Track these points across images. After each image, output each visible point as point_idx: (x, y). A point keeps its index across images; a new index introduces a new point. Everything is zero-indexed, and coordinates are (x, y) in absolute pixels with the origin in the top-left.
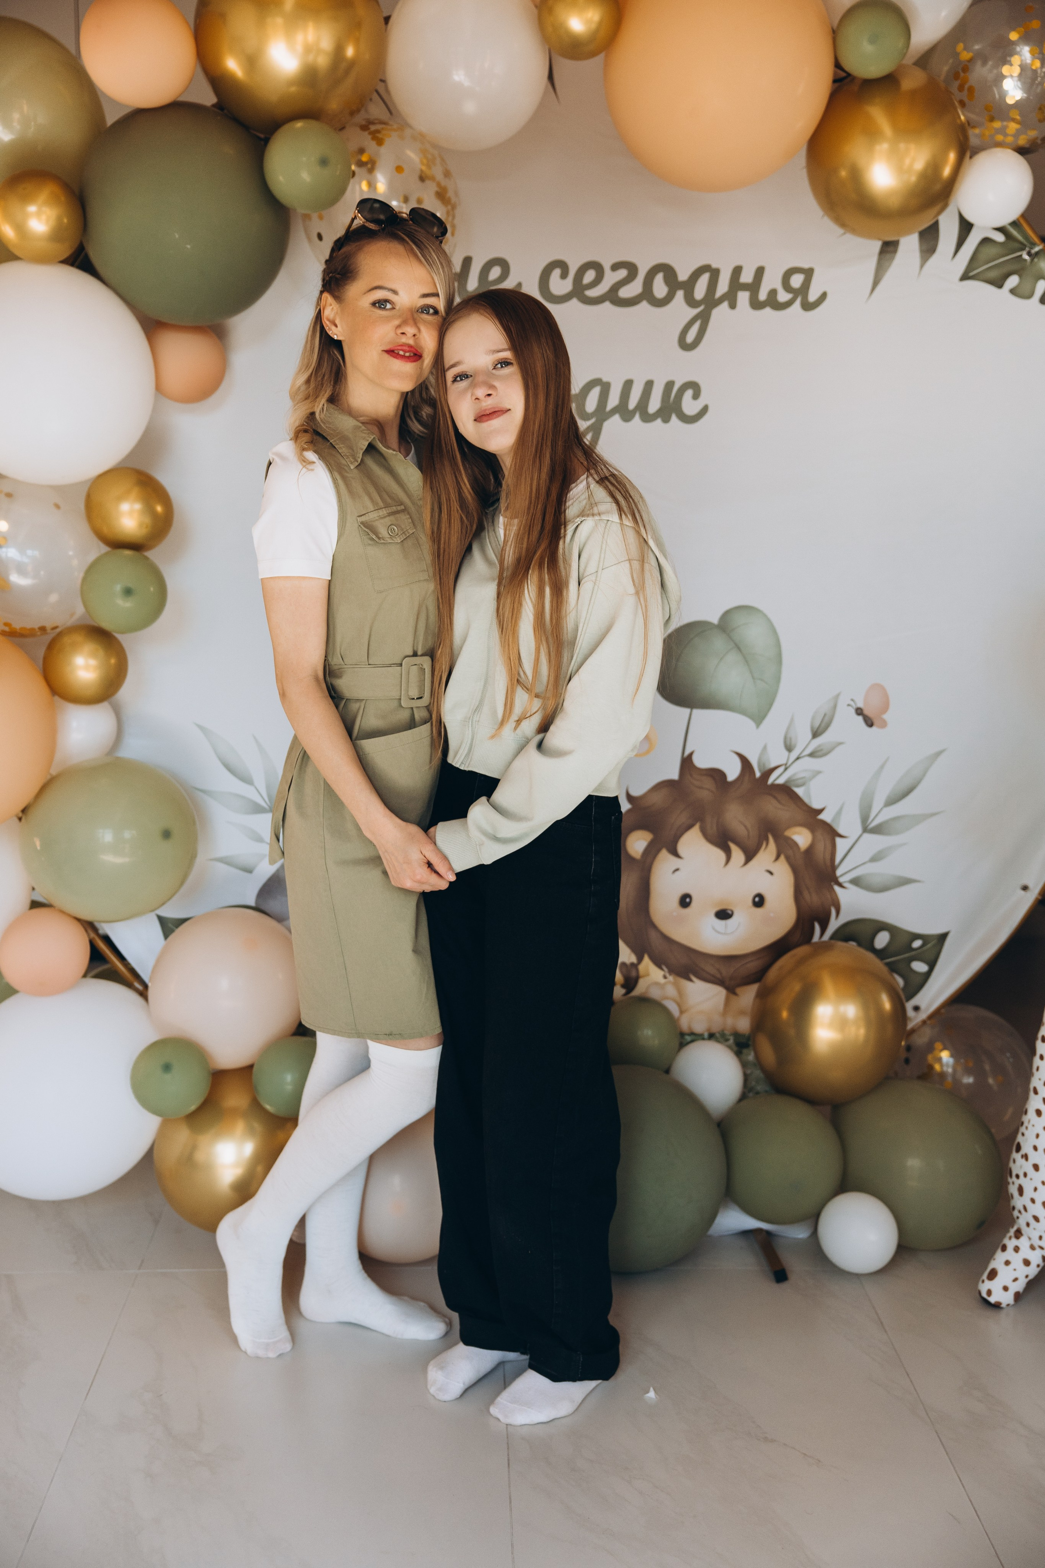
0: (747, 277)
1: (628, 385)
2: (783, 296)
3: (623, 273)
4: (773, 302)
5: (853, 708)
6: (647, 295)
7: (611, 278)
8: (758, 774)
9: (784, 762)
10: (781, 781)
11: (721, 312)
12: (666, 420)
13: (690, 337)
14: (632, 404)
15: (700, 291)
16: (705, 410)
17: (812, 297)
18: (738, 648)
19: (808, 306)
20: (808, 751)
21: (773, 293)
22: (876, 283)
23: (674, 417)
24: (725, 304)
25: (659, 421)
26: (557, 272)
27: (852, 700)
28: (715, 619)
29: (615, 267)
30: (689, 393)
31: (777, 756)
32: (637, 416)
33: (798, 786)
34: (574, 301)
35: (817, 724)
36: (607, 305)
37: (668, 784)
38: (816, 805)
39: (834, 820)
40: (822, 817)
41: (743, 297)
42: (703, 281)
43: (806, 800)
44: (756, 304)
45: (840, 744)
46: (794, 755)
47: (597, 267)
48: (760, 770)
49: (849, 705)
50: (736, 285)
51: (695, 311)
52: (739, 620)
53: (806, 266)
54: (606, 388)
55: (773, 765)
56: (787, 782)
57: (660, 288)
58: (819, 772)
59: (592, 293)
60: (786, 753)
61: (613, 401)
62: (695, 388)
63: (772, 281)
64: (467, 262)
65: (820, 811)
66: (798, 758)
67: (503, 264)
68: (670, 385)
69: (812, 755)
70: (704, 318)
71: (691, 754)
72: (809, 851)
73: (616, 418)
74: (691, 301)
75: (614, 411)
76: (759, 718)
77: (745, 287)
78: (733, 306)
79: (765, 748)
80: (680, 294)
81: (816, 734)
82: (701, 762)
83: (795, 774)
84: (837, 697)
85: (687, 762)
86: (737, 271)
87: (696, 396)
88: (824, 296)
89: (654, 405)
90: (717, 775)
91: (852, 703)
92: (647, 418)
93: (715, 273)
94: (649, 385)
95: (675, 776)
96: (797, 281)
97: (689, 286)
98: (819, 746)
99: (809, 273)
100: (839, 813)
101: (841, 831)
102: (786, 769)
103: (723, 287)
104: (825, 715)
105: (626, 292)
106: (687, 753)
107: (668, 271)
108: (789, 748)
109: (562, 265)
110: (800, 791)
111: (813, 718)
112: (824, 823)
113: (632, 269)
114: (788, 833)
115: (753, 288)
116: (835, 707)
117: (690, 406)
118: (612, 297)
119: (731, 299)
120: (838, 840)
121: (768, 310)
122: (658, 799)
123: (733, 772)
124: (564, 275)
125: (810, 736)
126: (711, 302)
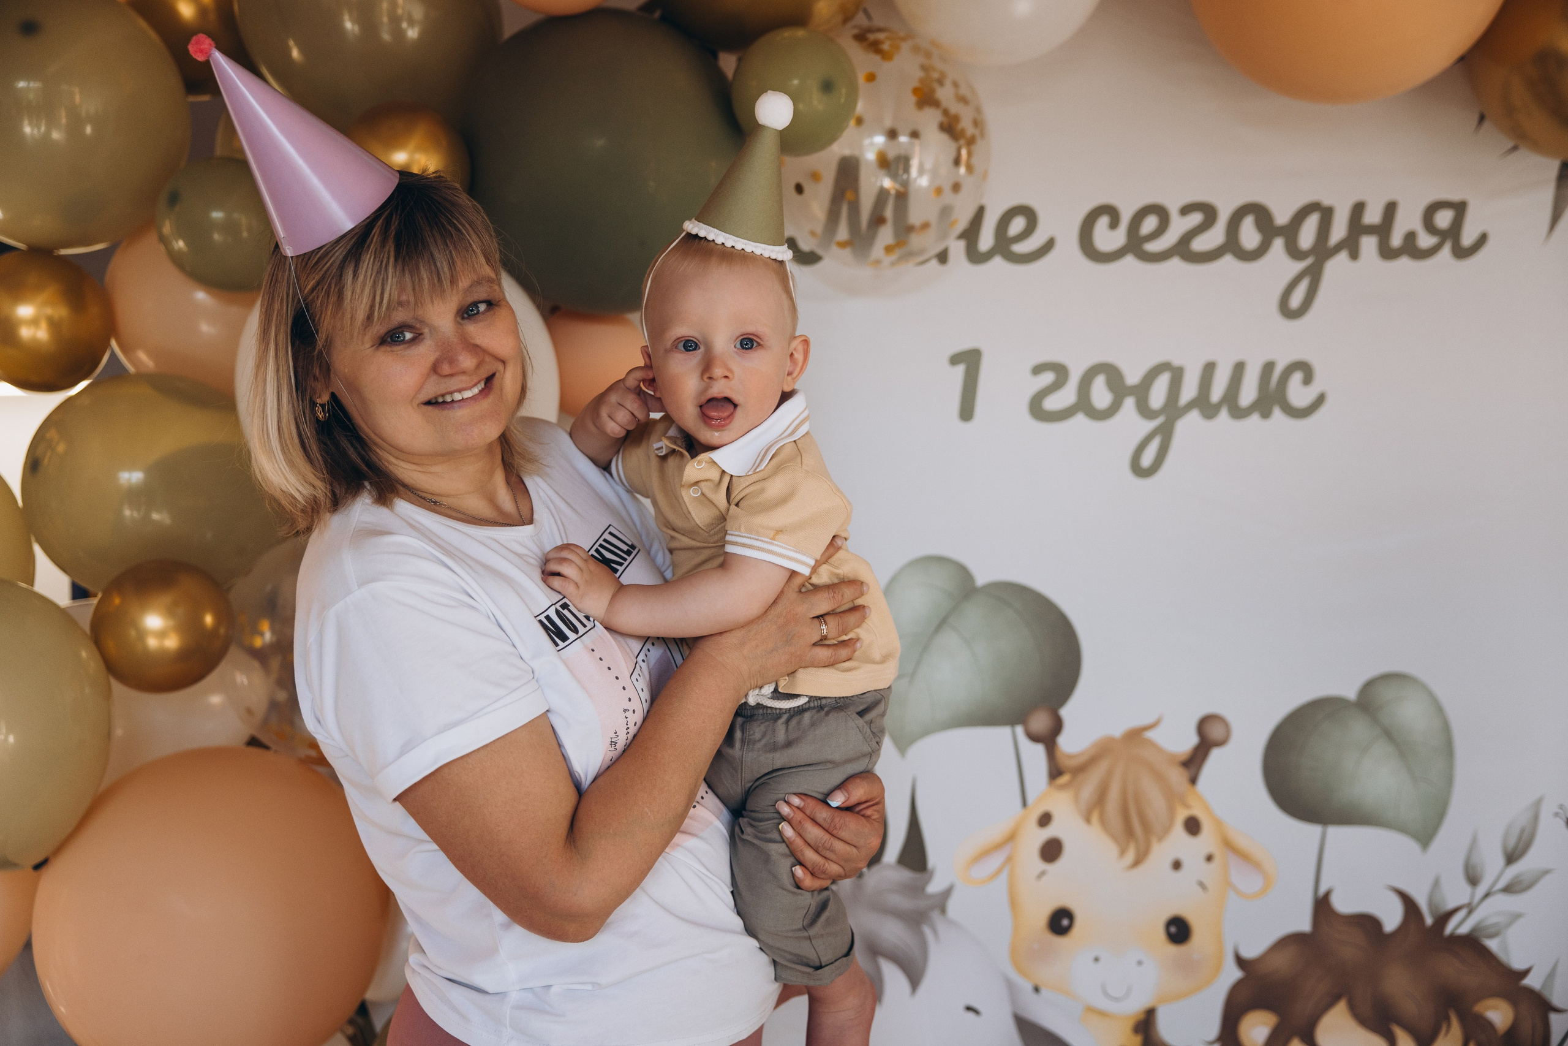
0: (1373, 216)
1: (1209, 369)
2: (1425, 241)
3: (1196, 218)
4: (1410, 248)
5: (1562, 819)
6: (1232, 246)
7: (1179, 226)
8: (1429, 921)
9: (1465, 900)
10: (1464, 930)
11: (1337, 266)
12: (1266, 415)
13: (1296, 300)
14: (1217, 392)
15: (1307, 237)
16: (1320, 400)
17: (1468, 238)
18: (1389, 734)
19: (1461, 253)
20: (1501, 884)
21: (1411, 237)
22: (1555, 218)
23: (1277, 413)
24: (1343, 256)
25: (1255, 418)
26: (1103, 221)
27: (1561, 807)
28: (1351, 693)
29: (1186, 210)
30: (1297, 377)
31: (1455, 894)
32: (1224, 414)
33: (1491, 936)
34: (1129, 260)
35: (1512, 842)
36: (1176, 262)
37: (1294, 939)
38: (1517, 963)
39: (1544, 985)
40: (1527, 981)
41: (1369, 244)
42: (1310, 226)
43: (1502, 956)
44: (1387, 253)
45: (1546, 872)
46: (1481, 890)
47: (1160, 211)
48: (1432, 912)
49: (1556, 815)
50: (1357, 227)
51: (1300, 266)
52: (1387, 693)
53: (1455, 197)
54: (1177, 375)
55: (1450, 905)
56: (1474, 930)
57: (1250, 237)
58: (1517, 916)
59: (1152, 247)
60: (1467, 889)
61: (1189, 391)
62: (1306, 369)
63: (1408, 220)
64: (980, 213)
65: (1525, 973)
66: (1487, 895)
67: (1029, 214)
68: (1269, 367)
69: (1508, 889)
70: (1314, 274)
71: (1327, 895)
72: (1512, 1033)
73: (1194, 415)
74: (1294, 252)
75: (1191, 405)
76: (1425, 837)
77: (1371, 230)
78: (1354, 255)
79: (1436, 883)
80: (1278, 244)
81: (1511, 858)
82: (1343, 904)
83: (1482, 921)
84: (1538, 804)
85: (1322, 905)
86: (1358, 209)
87: (1308, 380)
88: (1483, 239)
89: (1248, 394)
90: (1368, 923)
91: (1560, 811)
92: (1239, 413)
93: (1327, 214)
94: (1239, 368)
95: (1304, 924)
96: (1444, 219)
97: (1290, 232)
98: (1517, 877)
99: (1460, 208)
100: (1551, 976)
101: (1556, 1000)
102: (1470, 912)
103: (1339, 231)
104: (1522, 831)
105: (1201, 244)
106: (1322, 890)
107: (1260, 213)
108: (1473, 880)
109: (1111, 212)
110: (1492, 944)
111: (1506, 835)
112: (1530, 991)
113: (1209, 213)
114: (1479, 1008)
115: (1383, 230)
116: (1536, 818)
117: (1298, 394)
118: (1183, 249)
119: (1351, 246)
120: (1554, 1017)
121: (1404, 262)
122: (1282, 963)
123: (1391, 918)
124: (1114, 224)
125: (1501, 861)
126: (1322, 251)
